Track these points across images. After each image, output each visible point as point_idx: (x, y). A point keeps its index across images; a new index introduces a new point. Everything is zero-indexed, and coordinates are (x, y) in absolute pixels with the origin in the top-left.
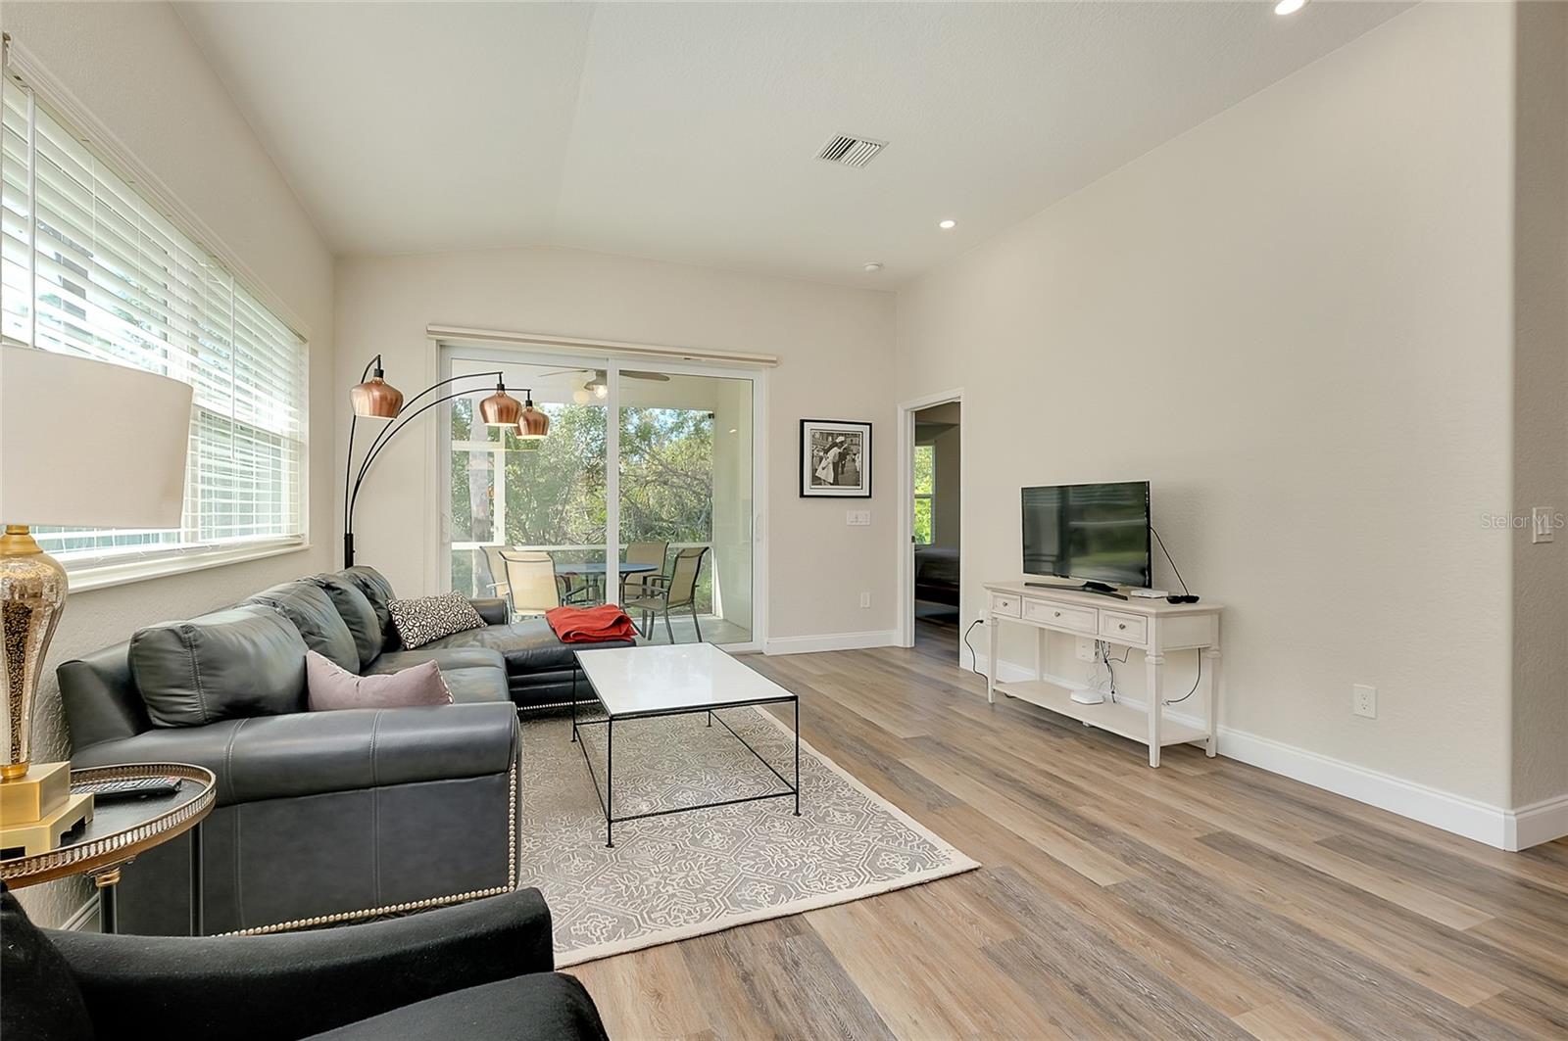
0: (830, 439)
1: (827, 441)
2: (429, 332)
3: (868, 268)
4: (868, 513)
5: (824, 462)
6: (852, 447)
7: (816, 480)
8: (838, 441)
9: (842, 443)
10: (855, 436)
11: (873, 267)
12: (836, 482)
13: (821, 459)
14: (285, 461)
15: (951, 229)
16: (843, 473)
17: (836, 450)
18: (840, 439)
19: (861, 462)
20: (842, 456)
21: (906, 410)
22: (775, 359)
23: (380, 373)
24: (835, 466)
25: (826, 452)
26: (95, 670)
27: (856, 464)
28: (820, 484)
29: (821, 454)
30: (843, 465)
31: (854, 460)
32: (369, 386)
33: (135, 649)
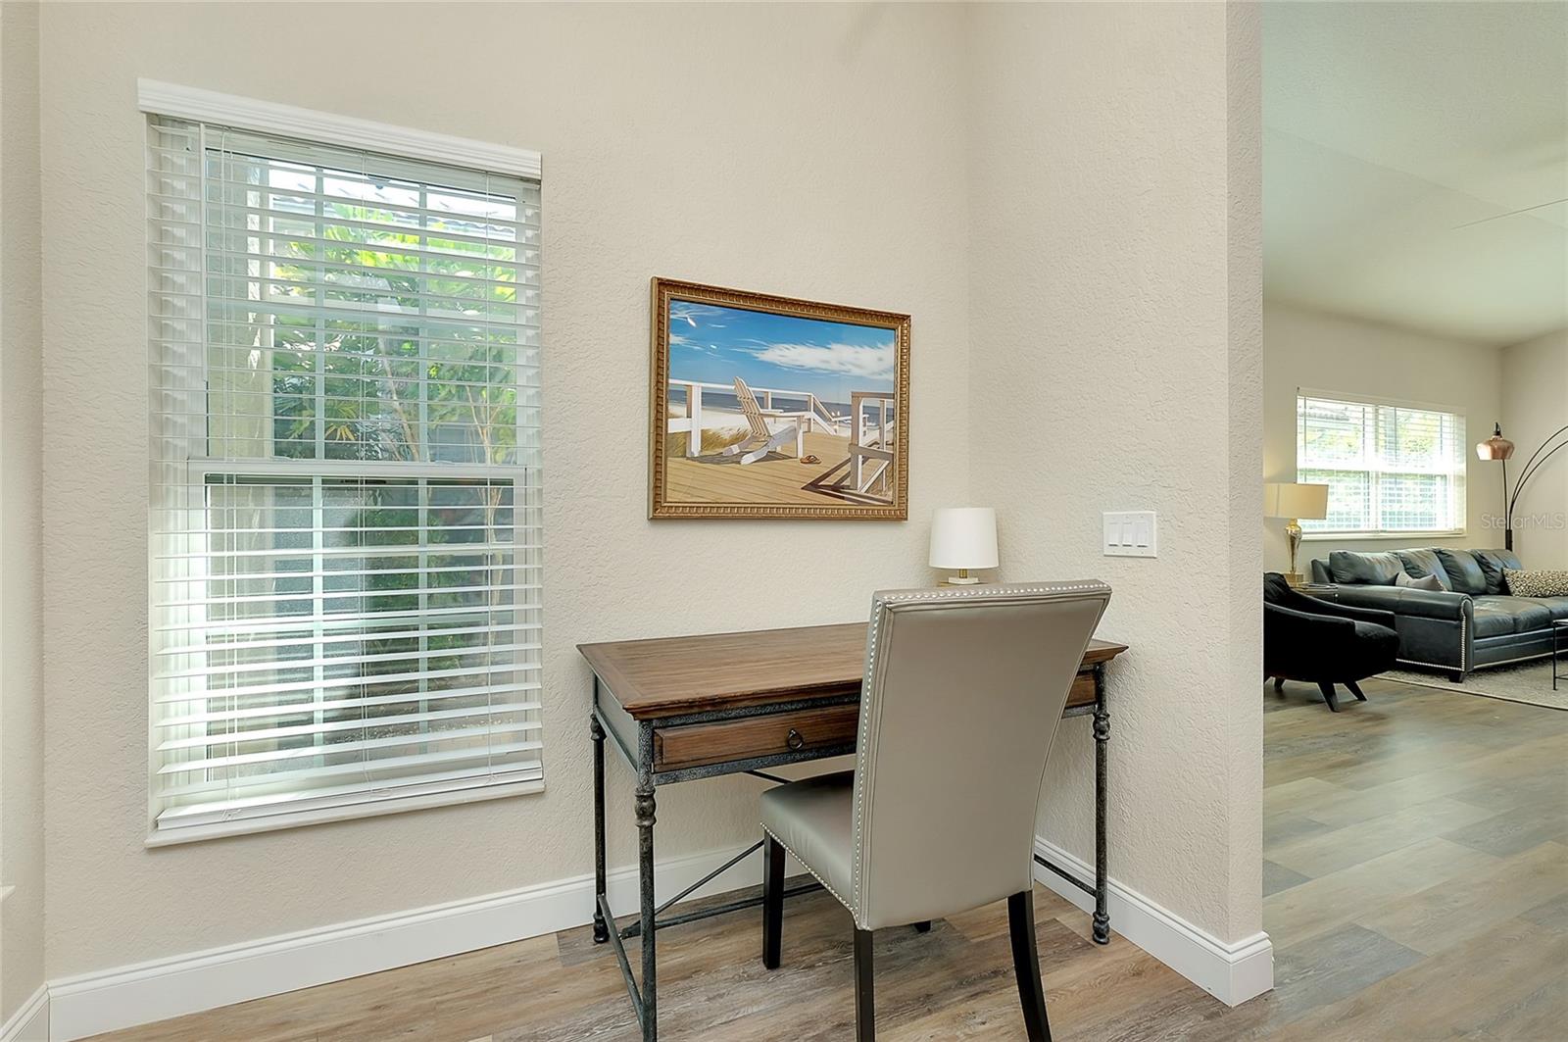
23: (1499, 434)
26: (1321, 564)
32: (1489, 443)
33: (1330, 558)
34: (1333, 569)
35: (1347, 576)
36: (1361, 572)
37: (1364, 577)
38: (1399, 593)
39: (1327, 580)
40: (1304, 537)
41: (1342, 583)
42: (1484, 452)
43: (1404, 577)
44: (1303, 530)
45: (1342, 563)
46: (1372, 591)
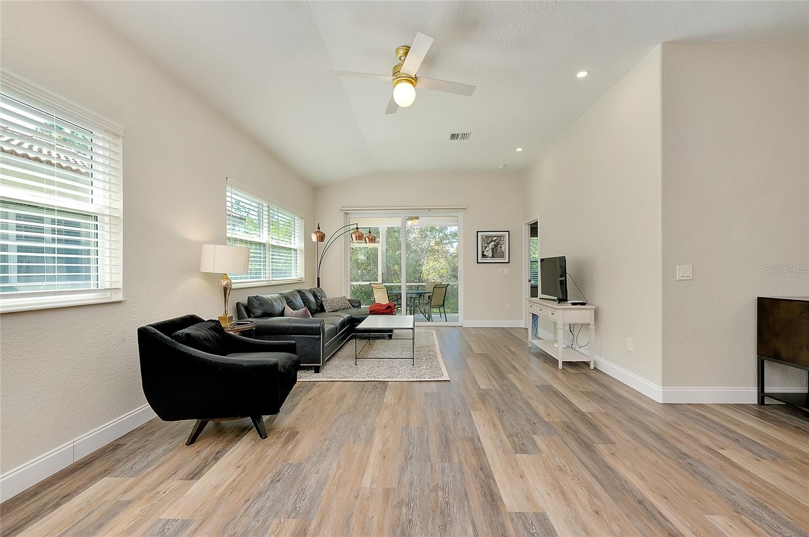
0: (490, 238)
1: (487, 240)
2: (342, 210)
3: (500, 167)
4: (508, 269)
5: (487, 249)
6: (500, 242)
7: (484, 256)
8: (494, 239)
9: (495, 240)
10: (502, 237)
11: (502, 166)
12: (493, 257)
13: (486, 247)
14: (298, 255)
15: (521, 151)
16: (496, 253)
17: (493, 243)
18: (495, 238)
19: (505, 248)
20: (496, 246)
21: (526, 224)
22: (465, 207)
23: (319, 228)
24: (493, 250)
25: (488, 244)
26: (242, 304)
27: (503, 249)
28: (486, 257)
29: (486, 245)
30: (496, 250)
31: (501, 247)
32: (316, 233)
33: (248, 300)
34: (250, 308)
35: (259, 312)
36: (266, 308)
37: (269, 312)
38: (289, 321)
39: (246, 316)
40: (234, 286)
41: (256, 317)
42: (314, 238)
43: (288, 310)
44: (233, 281)
45: (256, 304)
46: (275, 321)
